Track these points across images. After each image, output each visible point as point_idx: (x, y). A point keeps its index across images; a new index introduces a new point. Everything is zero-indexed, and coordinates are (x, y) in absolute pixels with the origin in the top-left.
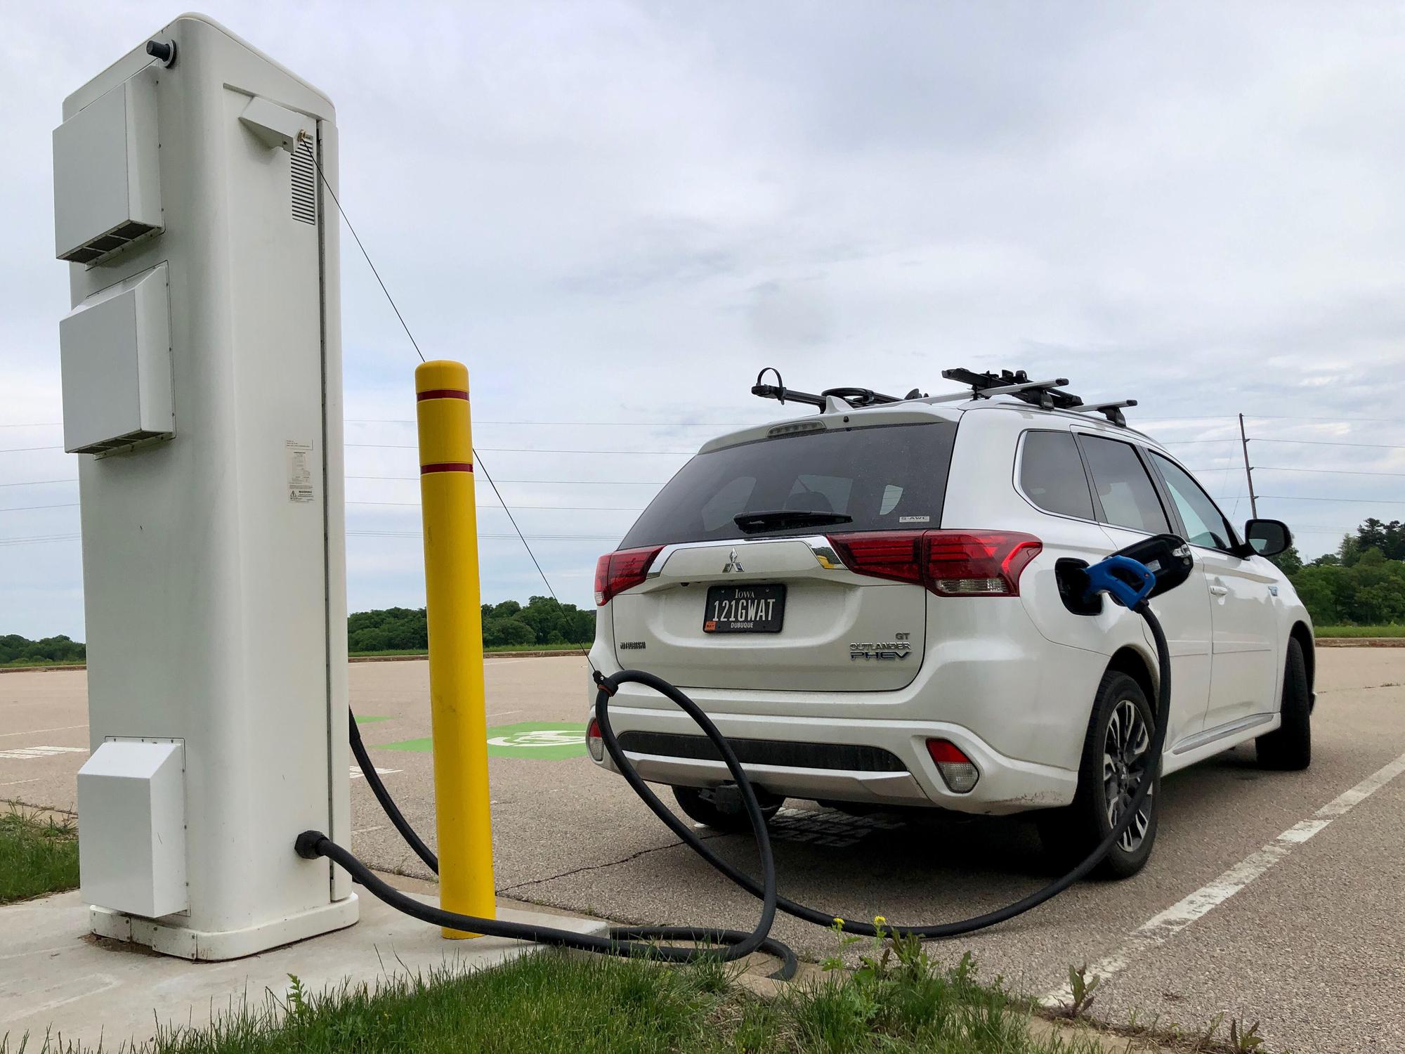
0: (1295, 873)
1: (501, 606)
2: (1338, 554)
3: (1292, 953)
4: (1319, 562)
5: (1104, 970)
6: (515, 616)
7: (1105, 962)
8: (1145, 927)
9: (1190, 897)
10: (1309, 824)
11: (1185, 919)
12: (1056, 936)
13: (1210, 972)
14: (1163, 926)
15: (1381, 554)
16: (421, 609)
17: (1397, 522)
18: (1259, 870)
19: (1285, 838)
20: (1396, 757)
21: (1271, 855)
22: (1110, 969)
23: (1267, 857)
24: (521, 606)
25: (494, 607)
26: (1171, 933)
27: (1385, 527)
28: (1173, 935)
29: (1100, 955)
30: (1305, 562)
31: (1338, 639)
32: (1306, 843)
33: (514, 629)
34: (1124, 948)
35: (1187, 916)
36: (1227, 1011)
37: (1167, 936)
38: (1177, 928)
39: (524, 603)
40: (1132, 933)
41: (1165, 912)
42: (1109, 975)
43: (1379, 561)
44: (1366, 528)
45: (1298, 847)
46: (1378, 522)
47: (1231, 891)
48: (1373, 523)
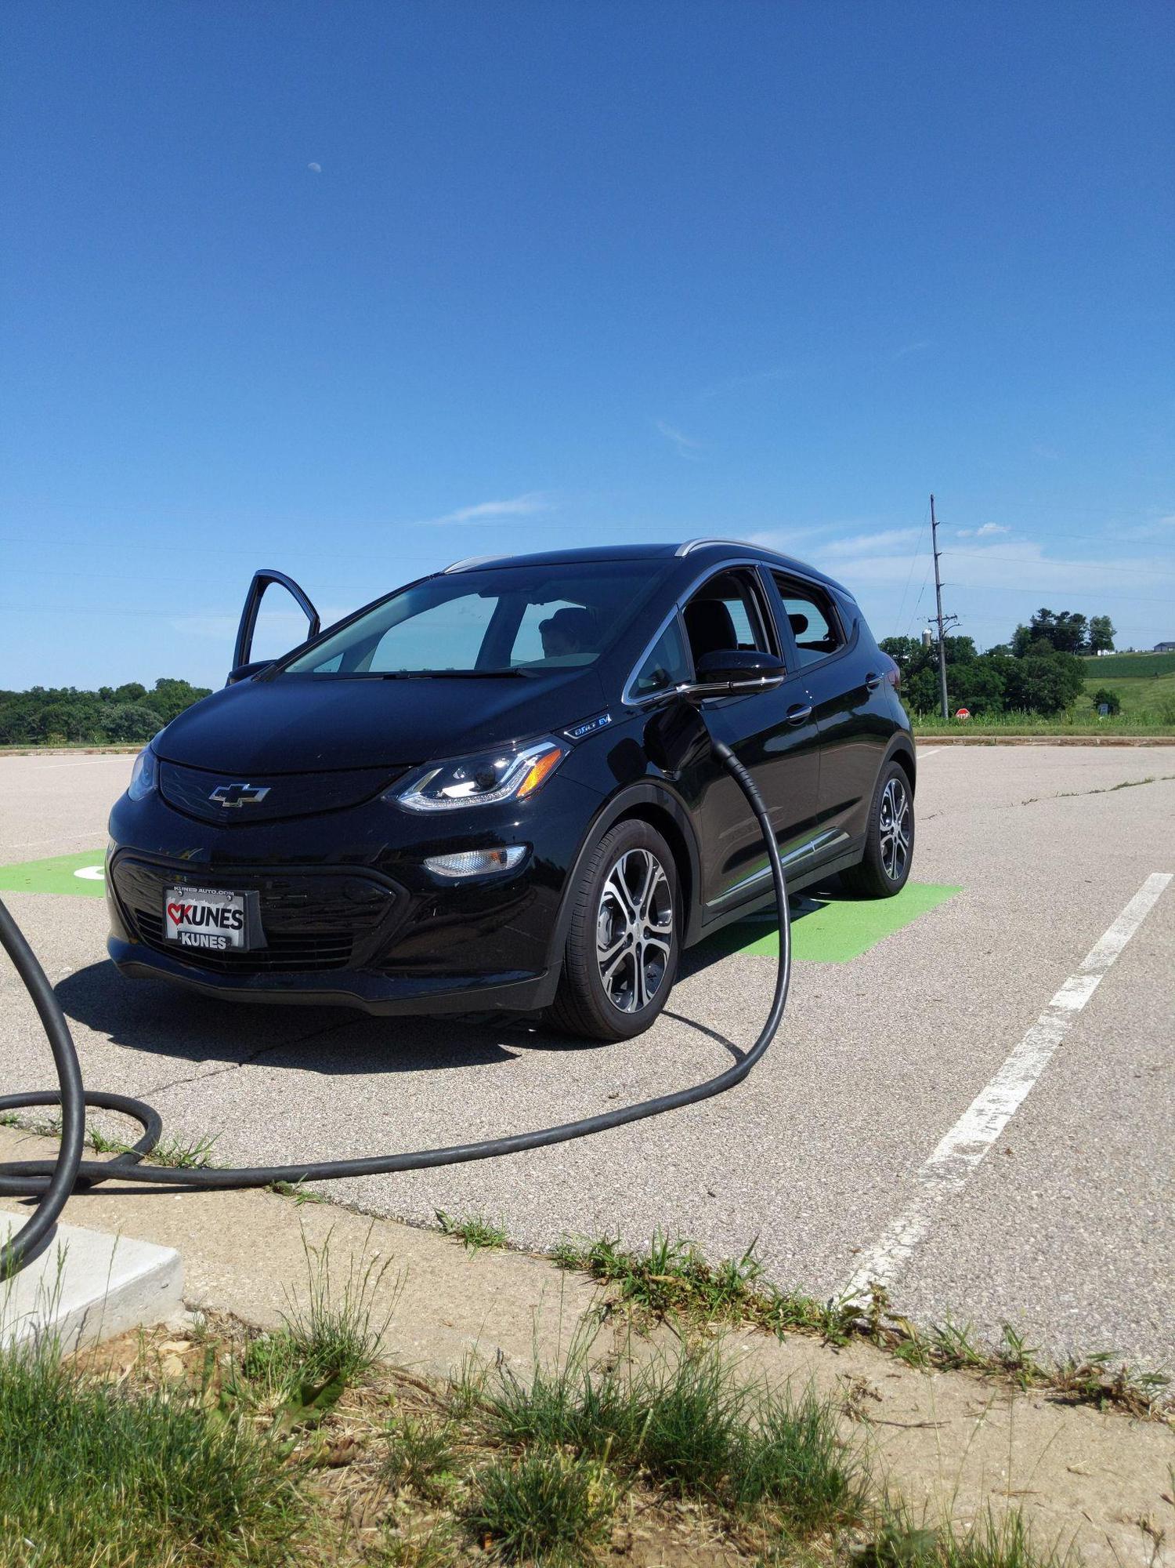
0: (1087, 1058)
1: (122, 688)
2: (1010, 644)
3: (1127, 1196)
4: (992, 652)
5: (899, 1243)
6: (139, 701)
7: (898, 1224)
8: (935, 1160)
9: (976, 1104)
10: (1079, 981)
11: (980, 1142)
12: (823, 1180)
13: (1035, 1237)
14: (955, 1155)
15: (1050, 646)
16: (27, 692)
17: (1067, 613)
18: (1045, 1054)
19: (1058, 1004)
20: (1140, 885)
21: (1052, 1029)
22: (907, 1239)
23: (1049, 1034)
24: (147, 690)
25: (115, 690)
26: (969, 1168)
27: (1056, 618)
28: (973, 1171)
29: (888, 1213)
30: (980, 652)
31: (1031, 738)
32: (1085, 1011)
33: (139, 716)
34: (917, 1199)
35: (983, 1137)
36: (1076, 1311)
37: (965, 1174)
38: (975, 1159)
39: (150, 686)
40: (920, 1171)
41: (952, 1132)
42: (907, 1252)
43: (1047, 652)
44: (1038, 619)
45: (1077, 1017)
46: (1049, 612)
47: (1022, 1091)
48: (1045, 613)
